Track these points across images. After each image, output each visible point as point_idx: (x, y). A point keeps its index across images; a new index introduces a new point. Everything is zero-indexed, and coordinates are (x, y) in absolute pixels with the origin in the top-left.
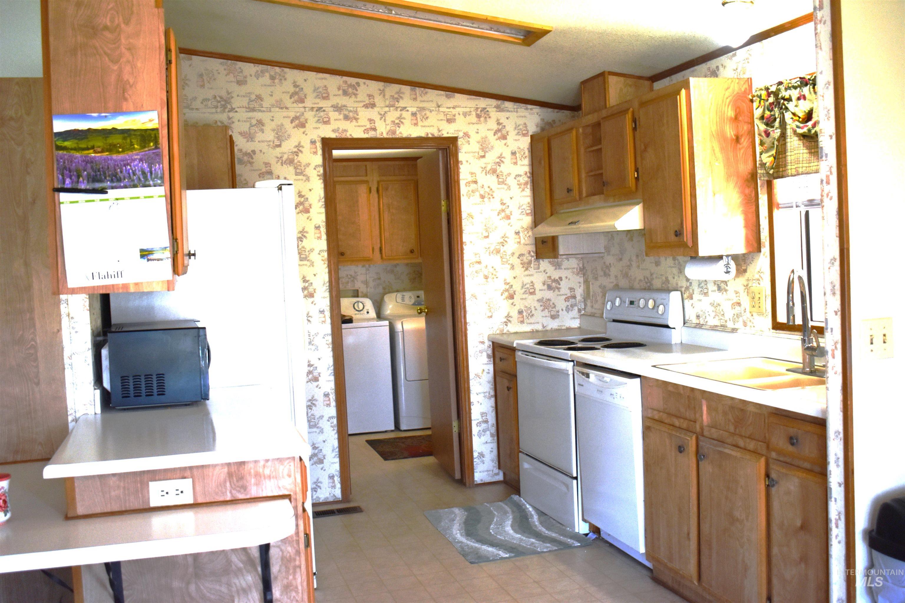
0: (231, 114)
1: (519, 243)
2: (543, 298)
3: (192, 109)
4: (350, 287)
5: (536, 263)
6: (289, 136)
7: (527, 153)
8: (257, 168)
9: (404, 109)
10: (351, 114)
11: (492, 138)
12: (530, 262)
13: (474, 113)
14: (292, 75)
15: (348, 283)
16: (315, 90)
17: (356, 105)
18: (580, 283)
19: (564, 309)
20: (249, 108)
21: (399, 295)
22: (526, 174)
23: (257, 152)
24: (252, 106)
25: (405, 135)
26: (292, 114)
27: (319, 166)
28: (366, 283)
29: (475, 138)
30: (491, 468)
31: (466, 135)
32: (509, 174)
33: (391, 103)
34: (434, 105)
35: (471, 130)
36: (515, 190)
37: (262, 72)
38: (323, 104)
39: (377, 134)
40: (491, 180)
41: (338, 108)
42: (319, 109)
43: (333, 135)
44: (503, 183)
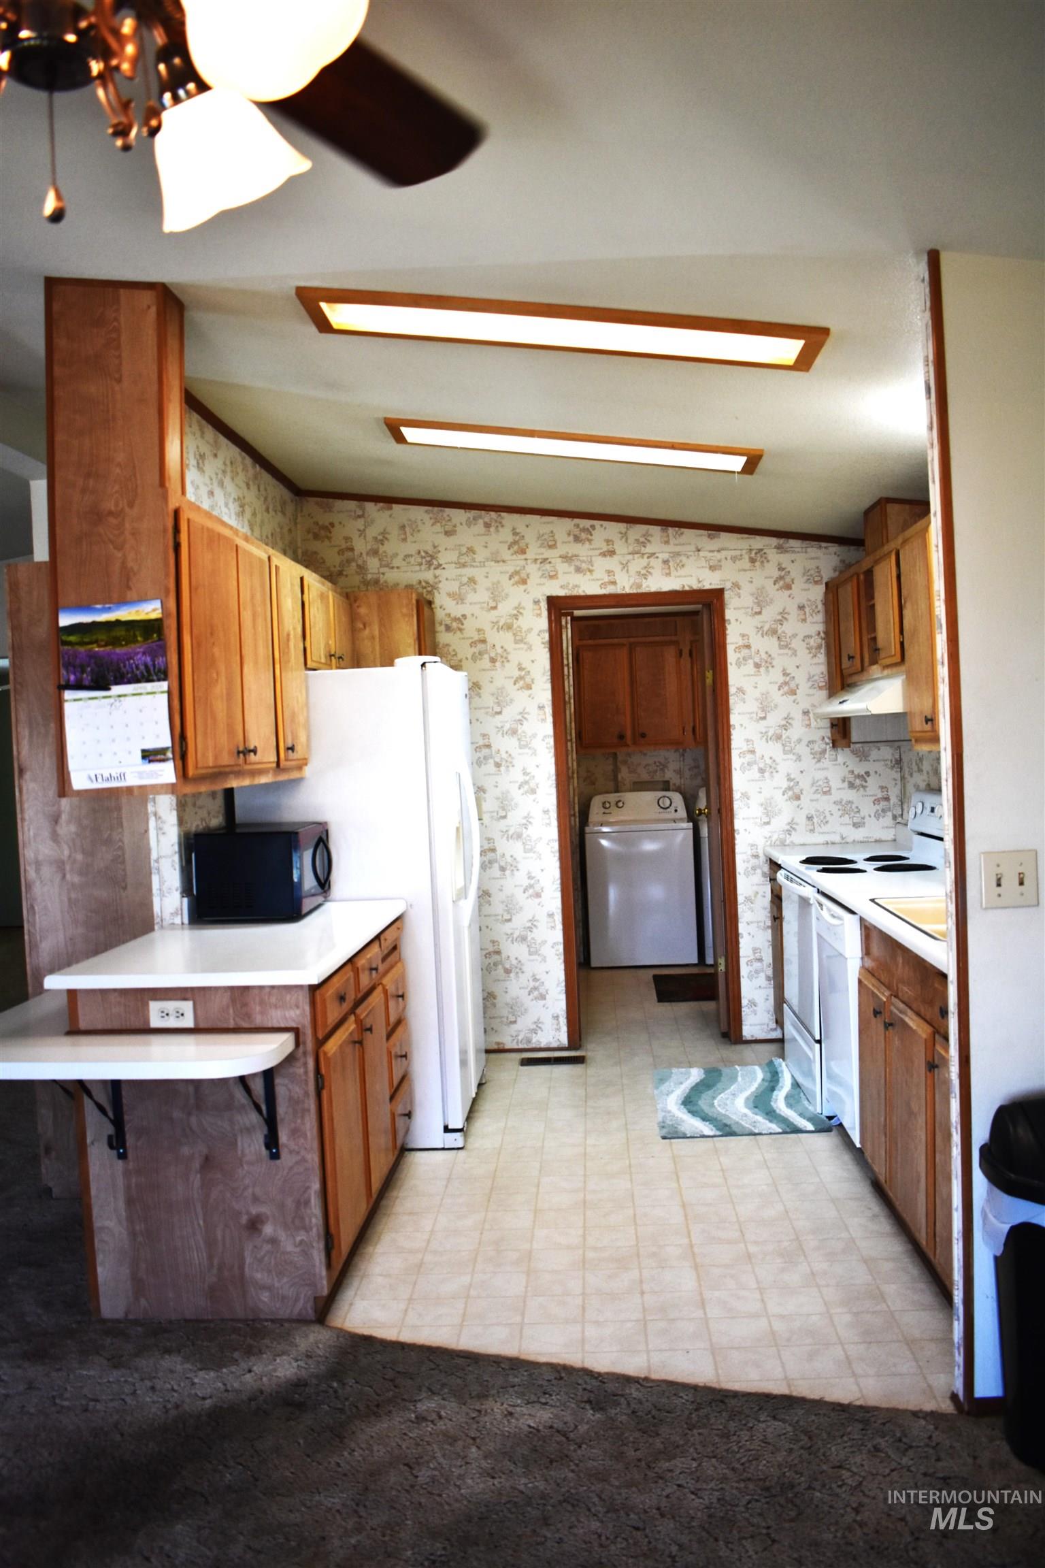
0: (438, 572)
1: (809, 726)
2: (842, 800)
3: (393, 568)
4: (658, 777)
5: (833, 753)
6: (507, 596)
7: (820, 607)
8: (468, 636)
9: (652, 555)
10: (584, 566)
11: (772, 590)
12: (824, 752)
13: (746, 557)
14: (510, 519)
15: (656, 771)
16: (539, 537)
17: (591, 553)
18: (895, 780)
19: (872, 815)
20: (459, 563)
22: (819, 633)
23: (469, 616)
24: (463, 561)
25: (653, 589)
26: (511, 569)
27: (543, 631)
28: (679, 772)
29: (747, 589)
30: (766, 1021)
31: (736, 585)
32: (795, 636)
33: (636, 549)
34: (693, 548)
35: (743, 579)
36: (803, 655)
37: (475, 519)
38: (548, 553)
39: (617, 589)
40: (770, 644)
41: (567, 558)
42: (544, 560)
43: (562, 593)
44: (787, 646)
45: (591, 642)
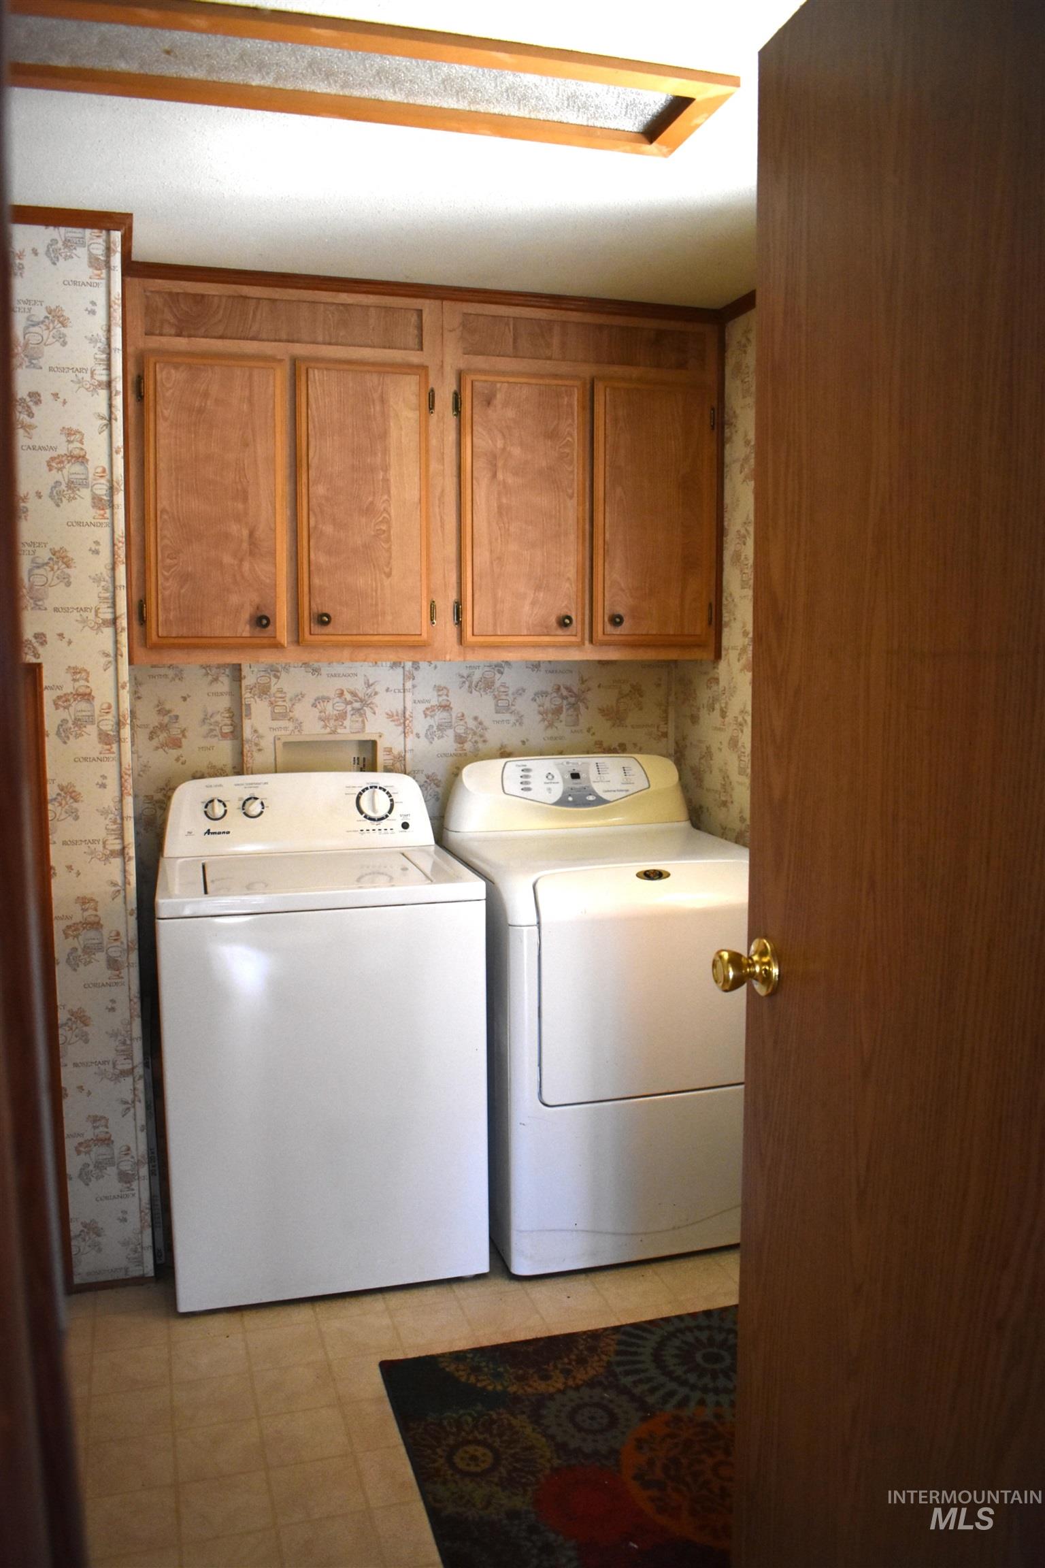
4: (349, 731)
15: (342, 716)
21: (513, 767)
28: (403, 720)
45: (181, 343)
